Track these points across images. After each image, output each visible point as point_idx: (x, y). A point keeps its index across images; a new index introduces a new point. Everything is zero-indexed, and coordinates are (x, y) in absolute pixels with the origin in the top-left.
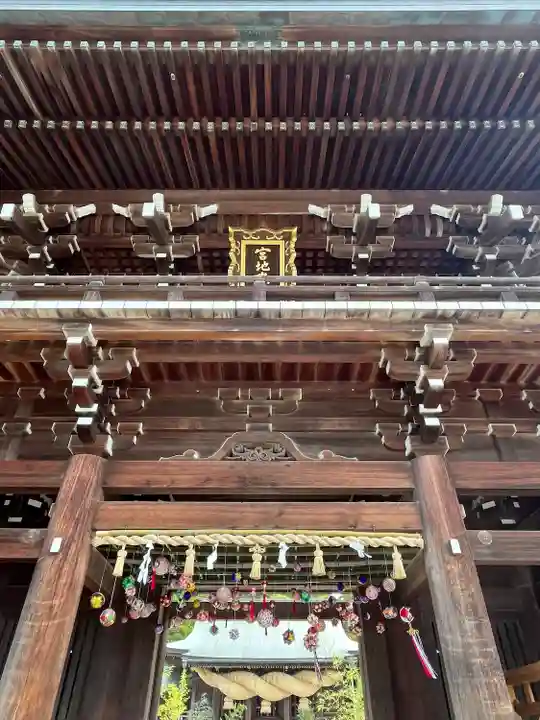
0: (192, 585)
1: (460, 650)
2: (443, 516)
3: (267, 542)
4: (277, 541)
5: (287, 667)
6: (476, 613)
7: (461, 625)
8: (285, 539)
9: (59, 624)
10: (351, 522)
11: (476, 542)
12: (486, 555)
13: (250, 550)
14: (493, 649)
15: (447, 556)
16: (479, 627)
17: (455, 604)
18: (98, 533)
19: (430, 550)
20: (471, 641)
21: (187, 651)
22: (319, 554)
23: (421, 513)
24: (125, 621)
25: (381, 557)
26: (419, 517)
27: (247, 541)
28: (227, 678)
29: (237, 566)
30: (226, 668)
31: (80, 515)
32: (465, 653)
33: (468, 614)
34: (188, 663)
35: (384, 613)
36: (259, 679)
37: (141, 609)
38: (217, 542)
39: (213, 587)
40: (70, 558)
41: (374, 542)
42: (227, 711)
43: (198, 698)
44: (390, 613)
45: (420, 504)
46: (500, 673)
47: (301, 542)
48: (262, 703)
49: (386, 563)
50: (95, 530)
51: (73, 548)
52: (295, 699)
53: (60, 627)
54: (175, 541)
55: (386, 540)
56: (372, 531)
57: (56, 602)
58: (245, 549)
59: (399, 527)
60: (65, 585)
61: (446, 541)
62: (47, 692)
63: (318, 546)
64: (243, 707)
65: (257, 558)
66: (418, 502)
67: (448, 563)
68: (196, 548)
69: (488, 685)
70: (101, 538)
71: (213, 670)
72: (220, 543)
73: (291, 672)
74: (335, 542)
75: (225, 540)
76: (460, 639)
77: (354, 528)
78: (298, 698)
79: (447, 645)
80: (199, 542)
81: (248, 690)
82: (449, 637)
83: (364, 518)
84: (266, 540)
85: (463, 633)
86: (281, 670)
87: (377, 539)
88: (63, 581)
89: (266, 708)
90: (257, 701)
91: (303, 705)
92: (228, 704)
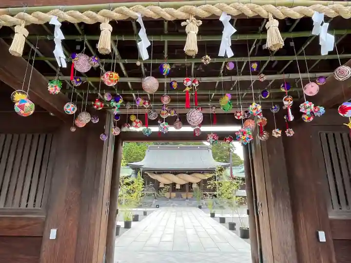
4: (217, 12)
5: (187, 172)
13: (183, 24)
21: (142, 166)
27: (179, 14)
28: (161, 176)
34: (143, 170)
36: (175, 176)
38: (139, 15)
42: (161, 188)
43: (148, 184)
48: (176, 185)
52: (191, 184)
64: (169, 187)
71: (155, 173)
73: (189, 174)
78: (192, 184)
80: (117, 16)
81: (170, 180)
86: (185, 173)
89: (178, 187)
90: (174, 184)
91: (194, 186)
92: (162, 186)
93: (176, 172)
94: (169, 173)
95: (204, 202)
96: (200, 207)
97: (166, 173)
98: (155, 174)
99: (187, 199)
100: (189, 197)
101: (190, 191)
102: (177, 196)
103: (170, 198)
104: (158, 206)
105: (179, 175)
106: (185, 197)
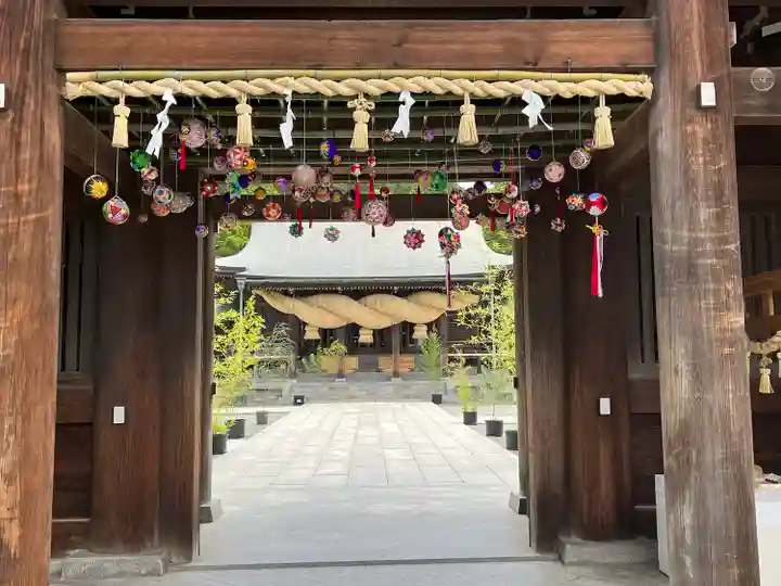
0: (251, 161)
1: (684, 248)
2: (696, 44)
3: (377, 92)
4: (396, 89)
5: (396, 288)
6: (719, 198)
7: (692, 214)
8: (408, 84)
9: (37, 221)
10: (529, 56)
11: (745, 88)
12: (756, 109)
13: (349, 105)
14: (734, 247)
15: (691, 111)
16: (719, 217)
17: (689, 183)
18: (69, 75)
19: (661, 101)
20: (702, 235)
21: (243, 269)
22: (468, 112)
23: (656, 39)
24: (144, 219)
25: (573, 118)
26: (649, 45)
27: (343, 89)
28: (307, 303)
29: (324, 135)
30: (305, 290)
31: (27, 42)
32: (689, 252)
33: (707, 198)
34: (246, 284)
35: (568, 201)
36: (356, 303)
37: (168, 202)
39: (284, 171)
40: (29, 118)
41: (566, 90)
42: (310, 342)
44: (576, 201)
45: (658, 23)
46: (738, 278)
47: (439, 91)
48: (361, 332)
49: (580, 126)
50: (62, 71)
51: (30, 101)
52: (408, 327)
53: (41, 224)
54: (214, 90)
55: (588, 86)
56: (565, 71)
57: (24, 187)
58: (339, 103)
59: (613, 64)
60: (31, 160)
61: (692, 87)
62: (42, 314)
63: (467, 99)
65: (362, 118)
66: (654, 18)
67: (690, 121)
68: (252, 101)
69: (716, 293)
70: (78, 85)
71: (286, 293)
72: (294, 93)
73: (402, 294)
74: (498, 90)
75: (303, 89)
76: (685, 234)
77: (534, 66)
78: (412, 326)
79: (664, 243)
80: (258, 91)
81: (339, 316)
82: (668, 231)
83: (554, 49)
84: (374, 87)
85: (693, 224)
86: (388, 292)
87: (573, 85)
88: (26, 155)
89: (366, 337)
90: (353, 329)
91: (420, 333)
92: (311, 334)
93: (358, 291)
94: (336, 292)
95: (451, 382)
96: (437, 400)
97: (325, 292)
98: (288, 299)
99: (396, 374)
100: (403, 370)
101: (404, 350)
102: (364, 367)
103: (341, 375)
104: (302, 398)
105: (370, 299)
106: (390, 371)
